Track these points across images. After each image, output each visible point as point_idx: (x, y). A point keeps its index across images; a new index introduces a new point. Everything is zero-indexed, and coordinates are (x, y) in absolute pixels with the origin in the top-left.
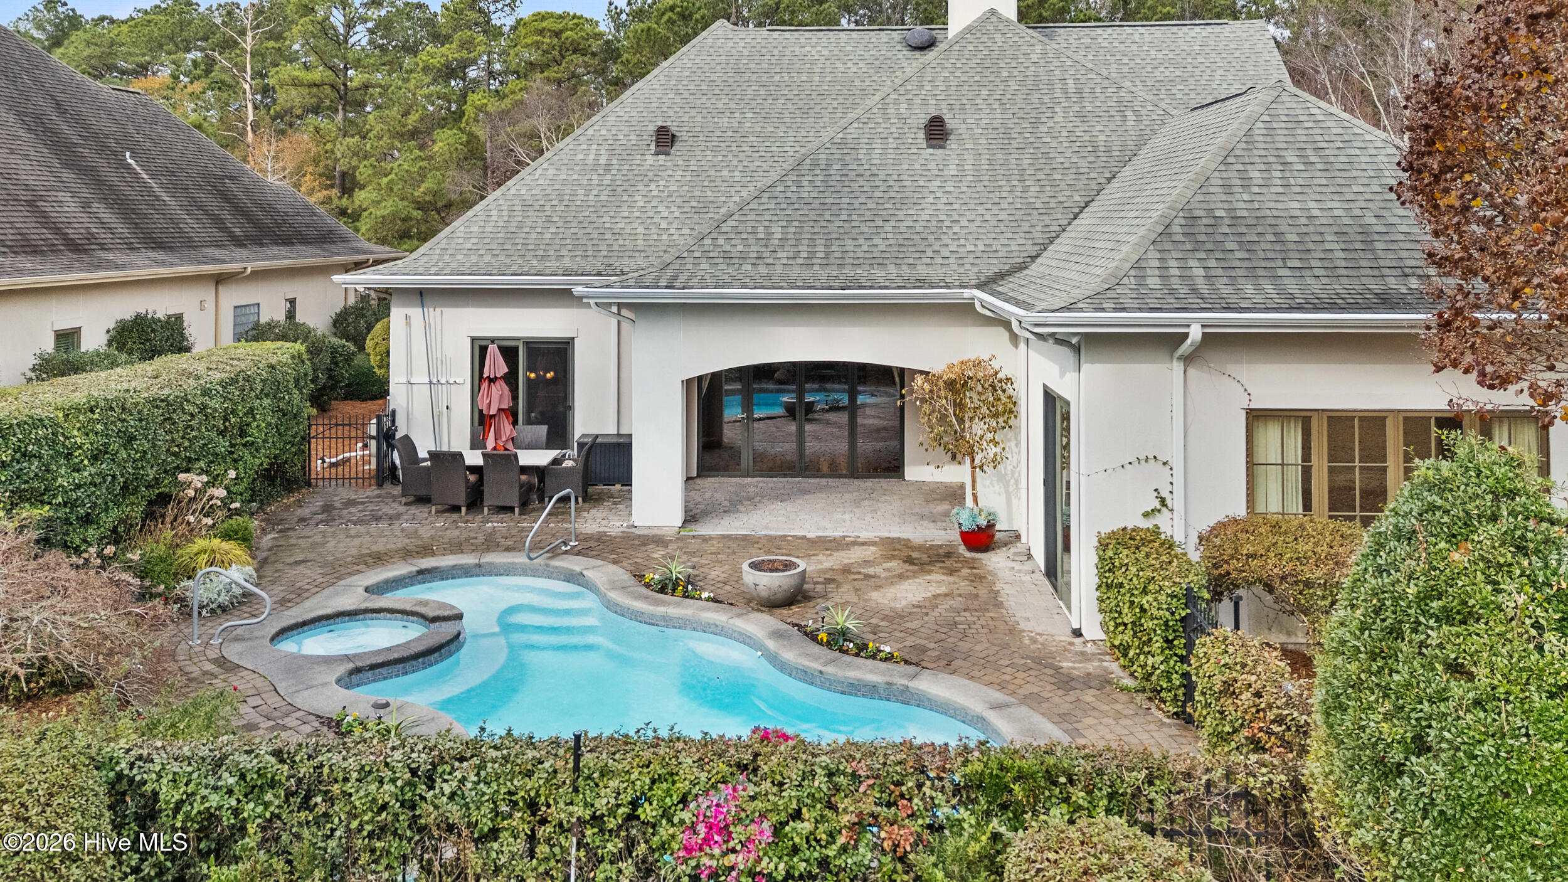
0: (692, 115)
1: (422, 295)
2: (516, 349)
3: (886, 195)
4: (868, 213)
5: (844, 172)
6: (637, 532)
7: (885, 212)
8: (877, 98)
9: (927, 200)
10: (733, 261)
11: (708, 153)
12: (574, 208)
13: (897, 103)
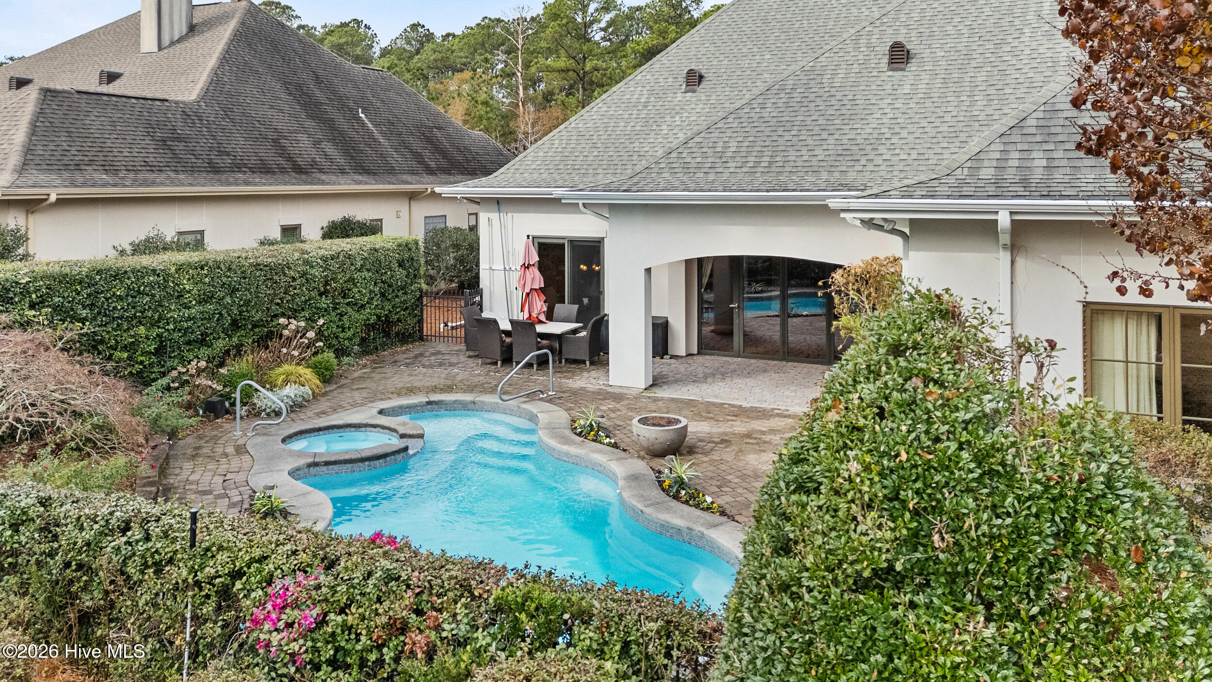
0: (720, 59)
1: (499, 203)
2: (563, 245)
3: (838, 113)
4: (817, 128)
5: (805, 95)
6: (610, 389)
7: (832, 127)
8: (853, 31)
9: (875, 116)
10: (690, 170)
11: (727, 89)
12: (614, 137)
13: (870, 34)
